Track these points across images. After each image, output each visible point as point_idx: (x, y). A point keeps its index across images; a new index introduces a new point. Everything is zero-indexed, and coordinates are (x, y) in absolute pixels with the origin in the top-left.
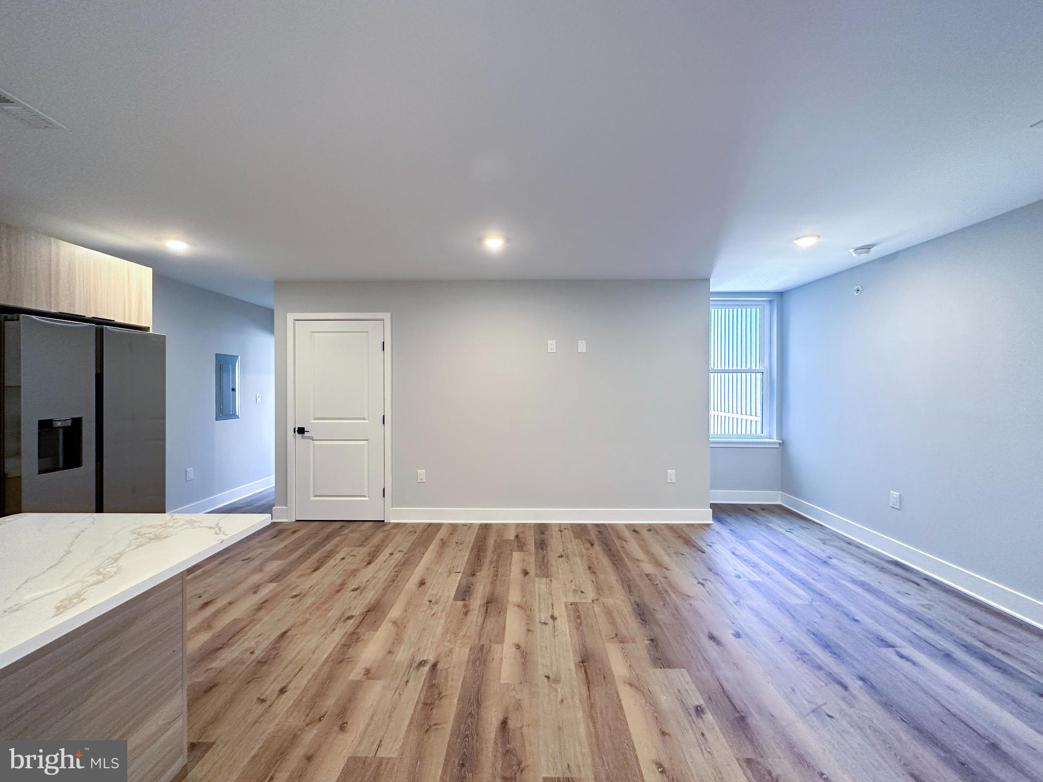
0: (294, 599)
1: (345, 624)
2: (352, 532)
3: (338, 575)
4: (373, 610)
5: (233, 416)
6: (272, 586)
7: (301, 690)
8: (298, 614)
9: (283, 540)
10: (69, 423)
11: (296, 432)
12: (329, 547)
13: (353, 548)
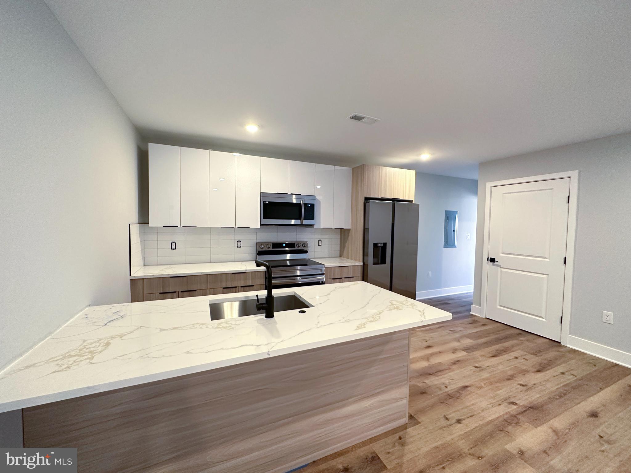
0: (476, 369)
1: (509, 406)
2: (527, 340)
3: (510, 368)
4: (536, 409)
5: (453, 246)
6: (464, 353)
7: (469, 429)
8: (476, 380)
9: (476, 327)
10: (382, 245)
11: (489, 261)
12: (506, 344)
13: (526, 353)
